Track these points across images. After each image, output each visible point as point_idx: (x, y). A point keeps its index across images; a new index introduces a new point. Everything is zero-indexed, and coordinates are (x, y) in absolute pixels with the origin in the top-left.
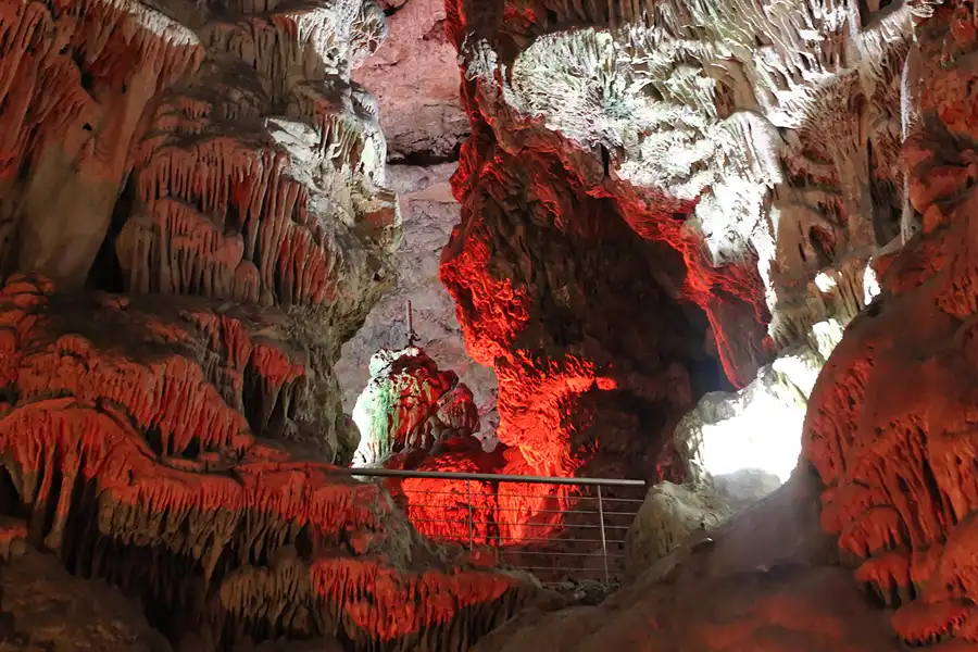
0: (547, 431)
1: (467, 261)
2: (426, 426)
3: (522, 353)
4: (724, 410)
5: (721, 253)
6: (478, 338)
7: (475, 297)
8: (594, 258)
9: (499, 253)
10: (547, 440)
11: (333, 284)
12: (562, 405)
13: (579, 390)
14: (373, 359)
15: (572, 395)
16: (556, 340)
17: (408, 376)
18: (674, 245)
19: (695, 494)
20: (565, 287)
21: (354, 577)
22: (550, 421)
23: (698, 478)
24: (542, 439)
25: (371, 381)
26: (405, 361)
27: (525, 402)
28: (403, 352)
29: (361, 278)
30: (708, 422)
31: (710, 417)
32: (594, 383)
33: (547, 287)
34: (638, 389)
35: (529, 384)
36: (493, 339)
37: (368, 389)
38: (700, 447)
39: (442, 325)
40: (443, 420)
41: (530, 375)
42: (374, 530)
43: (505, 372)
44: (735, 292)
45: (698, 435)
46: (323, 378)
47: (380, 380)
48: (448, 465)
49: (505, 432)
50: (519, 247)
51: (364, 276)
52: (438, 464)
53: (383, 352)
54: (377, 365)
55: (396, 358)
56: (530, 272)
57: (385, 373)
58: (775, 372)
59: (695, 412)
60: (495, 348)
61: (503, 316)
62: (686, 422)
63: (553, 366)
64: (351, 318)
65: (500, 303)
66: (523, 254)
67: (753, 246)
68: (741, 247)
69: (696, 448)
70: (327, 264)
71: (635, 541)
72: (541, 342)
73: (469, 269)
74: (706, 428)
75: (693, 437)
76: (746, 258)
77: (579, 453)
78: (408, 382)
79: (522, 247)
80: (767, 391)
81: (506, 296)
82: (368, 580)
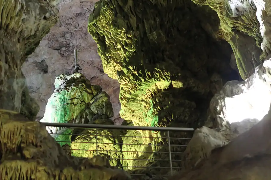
0: (146, 111)
1: (102, 20)
2: (84, 114)
3: (131, 68)
4: (237, 90)
5: (237, 9)
6: (109, 62)
7: (107, 40)
8: (170, 17)
9: (119, 15)
10: (146, 115)
11: (19, 19)
12: (154, 96)
13: (163, 88)
14: (56, 80)
15: (159, 91)
16: (150, 61)
17: (75, 88)
18: (212, 7)
19: (220, 133)
20: (154, 32)
21: (24, 171)
22: (148, 105)
23: (222, 124)
24: (144, 116)
25: (55, 91)
26: (73, 80)
27: (134, 95)
28: (72, 76)
29: (35, 17)
30: (228, 96)
31: (229, 93)
32: (171, 84)
33: (145, 33)
34: (194, 87)
35: (135, 85)
36: (117, 63)
37: (53, 95)
38: (224, 109)
39: (99, 69)
40: (94, 111)
41: (136, 80)
42: (36, 146)
43: (122, 79)
44: (244, 31)
45: (223, 103)
46: (13, 69)
47: (60, 90)
48: (95, 133)
49: (124, 112)
50: (129, 11)
51: (38, 17)
52: (90, 133)
53: (62, 75)
54: (58, 82)
55: (68, 79)
56: (135, 25)
57: (62, 87)
58: (264, 68)
59: (221, 92)
60: (118, 68)
61: (122, 50)
62: (216, 97)
63: (148, 75)
64: (31, 40)
65: (120, 42)
66: (132, 16)
67: (254, 5)
68: (247, 5)
69: (221, 110)
70: (15, 7)
71: (187, 158)
72: (142, 62)
73: (103, 25)
74: (227, 99)
75: (220, 104)
76: (250, 12)
77: (163, 122)
78: (75, 91)
79: (131, 11)
80: (260, 78)
81: (123, 38)
82: (32, 172)
